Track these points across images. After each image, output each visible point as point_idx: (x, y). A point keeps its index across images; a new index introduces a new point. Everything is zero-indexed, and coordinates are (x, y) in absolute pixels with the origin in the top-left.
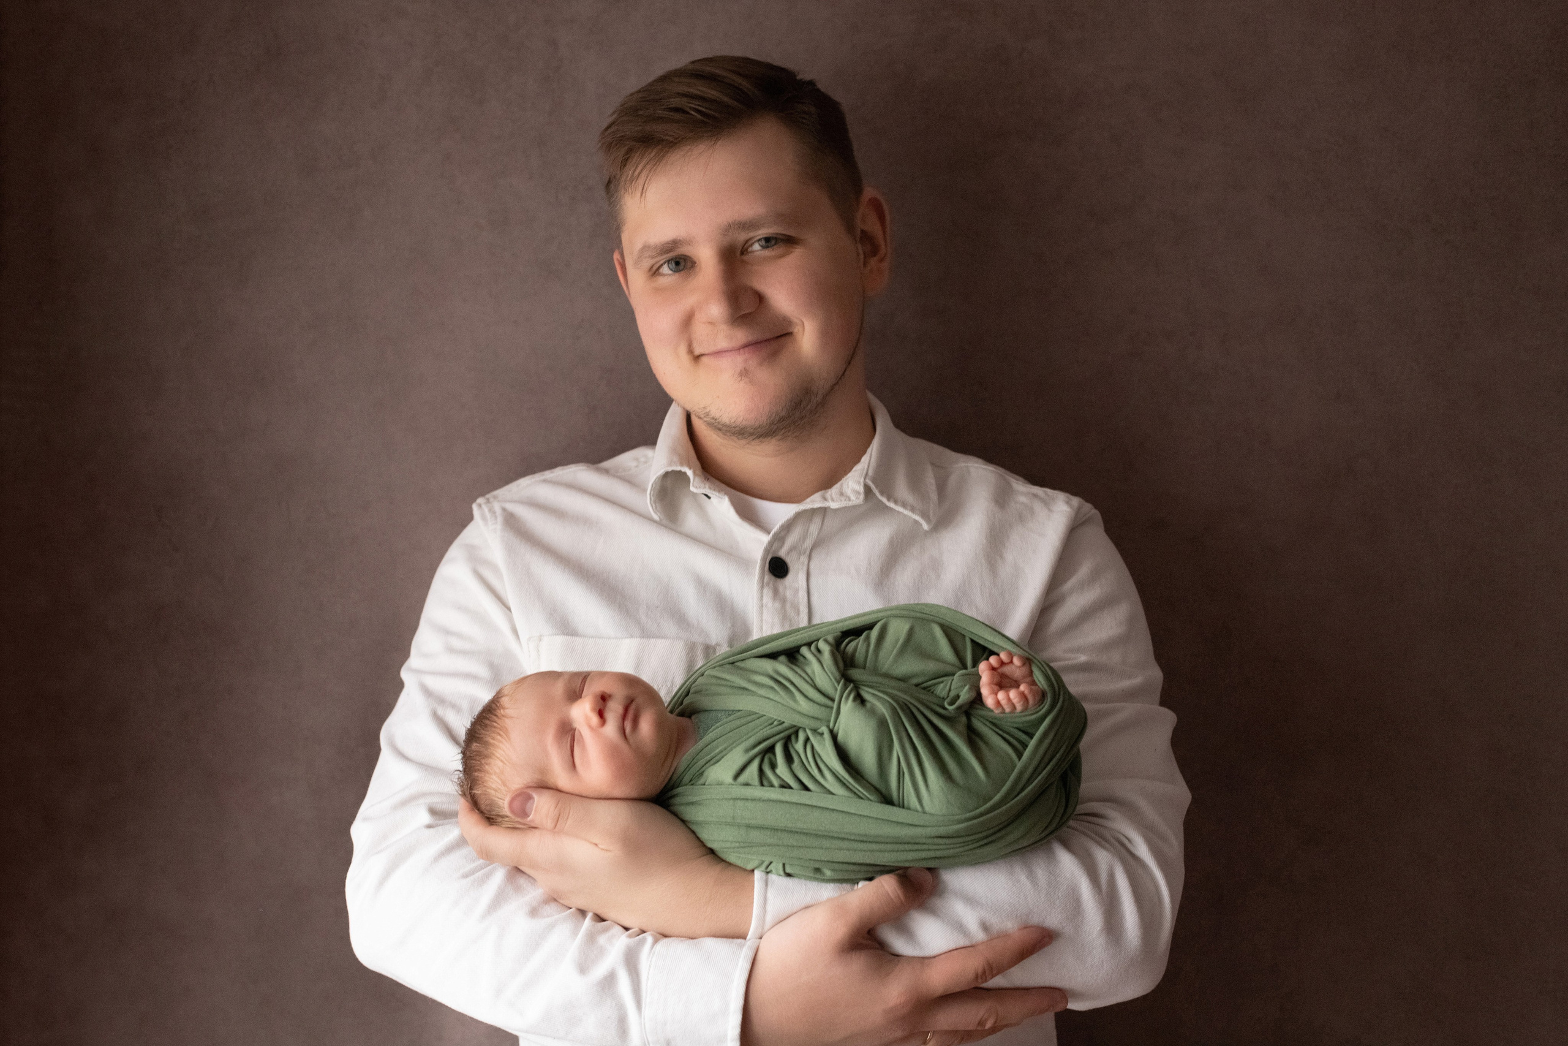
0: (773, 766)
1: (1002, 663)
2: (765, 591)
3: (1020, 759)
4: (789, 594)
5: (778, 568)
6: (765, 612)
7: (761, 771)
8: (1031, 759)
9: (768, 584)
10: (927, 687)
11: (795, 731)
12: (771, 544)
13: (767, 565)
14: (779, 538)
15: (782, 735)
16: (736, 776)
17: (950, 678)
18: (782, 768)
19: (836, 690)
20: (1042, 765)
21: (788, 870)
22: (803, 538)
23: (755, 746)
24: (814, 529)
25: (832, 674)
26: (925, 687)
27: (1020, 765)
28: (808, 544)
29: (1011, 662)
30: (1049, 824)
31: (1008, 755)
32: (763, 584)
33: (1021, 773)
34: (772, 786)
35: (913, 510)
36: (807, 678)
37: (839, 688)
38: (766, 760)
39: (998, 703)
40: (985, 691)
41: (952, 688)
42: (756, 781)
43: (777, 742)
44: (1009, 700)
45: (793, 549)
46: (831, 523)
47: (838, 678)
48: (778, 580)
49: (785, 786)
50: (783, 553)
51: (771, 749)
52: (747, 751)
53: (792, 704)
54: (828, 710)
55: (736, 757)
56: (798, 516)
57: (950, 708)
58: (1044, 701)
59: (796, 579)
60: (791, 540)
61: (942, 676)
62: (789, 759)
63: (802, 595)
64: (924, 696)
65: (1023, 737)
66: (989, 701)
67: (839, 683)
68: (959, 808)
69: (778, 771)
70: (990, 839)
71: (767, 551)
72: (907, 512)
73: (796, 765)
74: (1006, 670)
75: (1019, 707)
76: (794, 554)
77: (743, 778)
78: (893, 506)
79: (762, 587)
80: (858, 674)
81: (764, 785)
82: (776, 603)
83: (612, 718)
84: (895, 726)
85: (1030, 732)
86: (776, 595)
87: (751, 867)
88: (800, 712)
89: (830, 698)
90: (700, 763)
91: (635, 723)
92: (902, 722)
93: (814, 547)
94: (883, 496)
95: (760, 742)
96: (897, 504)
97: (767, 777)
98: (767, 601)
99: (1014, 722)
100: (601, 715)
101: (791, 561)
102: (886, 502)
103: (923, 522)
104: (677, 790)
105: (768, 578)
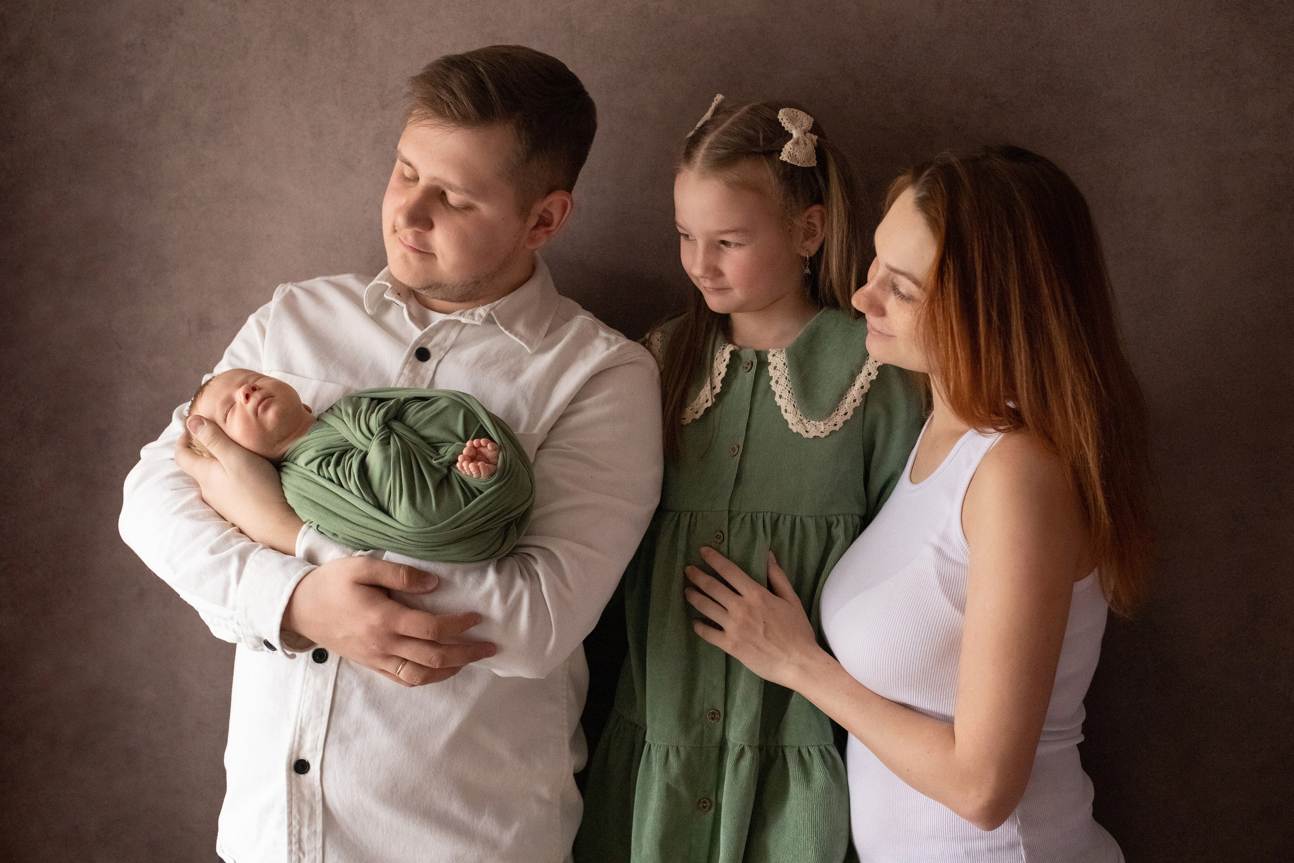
0: (328, 465)
1: (481, 446)
2: (407, 365)
3: (466, 505)
4: (422, 371)
5: (422, 354)
6: (402, 377)
7: (320, 466)
8: (471, 509)
9: (411, 362)
10: (437, 447)
11: (353, 447)
12: (421, 338)
13: (415, 351)
14: (428, 336)
15: (340, 448)
16: (307, 464)
17: (450, 444)
18: (331, 468)
20: (480, 515)
21: (319, 529)
22: (445, 339)
23: (323, 450)
24: (453, 335)
25: (378, 419)
26: (434, 446)
27: (464, 509)
28: (448, 343)
29: (486, 446)
30: (483, 552)
31: (459, 500)
32: (408, 361)
33: (462, 515)
34: (324, 477)
35: (521, 338)
37: (378, 429)
38: (326, 460)
39: (462, 467)
40: (460, 458)
41: (448, 451)
42: (316, 471)
44: (468, 468)
45: (436, 345)
46: (466, 333)
47: (380, 423)
48: (420, 362)
49: (331, 480)
50: (429, 346)
51: (332, 455)
52: (317, 451)
53: (352, 430)
54: (368, 441)
55: (311, 453)
56: (444, 323)
57: (434, 462)
58: (492, 476)
59: (431, 364)
60: (437, 339)
61: (446, 443)
62: (337, 464)
63: (430, 374)
64: (428, 451)
65: (476, 492)
66: (458, 465)
67: (379, 426)
68: (413, 523)
69: (329, 468)
70: (434, 549)
71: (417, 342)
72: (516, 339)
73: (339, 470)
74: (483, 450)
75: (475, 476)
76: (437, 349)
77: (309, 466)
78: (507, 333)
79: (406, 363)
80: (396, 425)
81: (319, 475)
82: (411, 375)
83: (253, 401)
84: (394, 463)
85: (481, 493)
86: (413, 370)
87: (304, 521)
88: (356, 437)
89: (372, 434)
90: (300, 451)
91: (266, 409)
92: (400, 462)
93: (453, 346)
94: (502, 325)
95: (327, 449)
96: (511, 332)
97: (323, 471)
98: (406, 371)
99: (473, 483)
100: (247, 397)
101: (433, 352)
102: (503, 329)
103: (526, 347)
104: (286, 463)
105: (413, 358)
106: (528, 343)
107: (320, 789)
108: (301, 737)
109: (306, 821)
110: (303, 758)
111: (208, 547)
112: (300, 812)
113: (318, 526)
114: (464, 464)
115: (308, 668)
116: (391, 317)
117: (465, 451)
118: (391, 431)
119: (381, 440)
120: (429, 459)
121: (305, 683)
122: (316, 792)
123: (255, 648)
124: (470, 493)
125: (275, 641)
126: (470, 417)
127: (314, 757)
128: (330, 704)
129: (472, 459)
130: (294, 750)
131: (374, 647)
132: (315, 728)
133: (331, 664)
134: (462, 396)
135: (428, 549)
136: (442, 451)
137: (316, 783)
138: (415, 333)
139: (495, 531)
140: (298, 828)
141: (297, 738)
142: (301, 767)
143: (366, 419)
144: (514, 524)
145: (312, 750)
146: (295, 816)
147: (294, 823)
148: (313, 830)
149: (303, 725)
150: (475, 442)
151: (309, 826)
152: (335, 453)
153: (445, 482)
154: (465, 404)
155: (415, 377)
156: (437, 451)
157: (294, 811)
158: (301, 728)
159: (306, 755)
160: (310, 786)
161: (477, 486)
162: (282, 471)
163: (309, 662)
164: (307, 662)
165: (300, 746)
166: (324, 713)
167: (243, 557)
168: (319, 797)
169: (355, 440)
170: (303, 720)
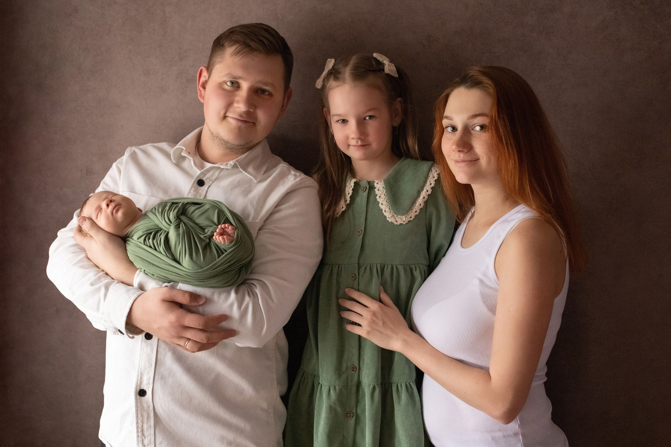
0: (149, 239)
1: (226, 228)
2: (193, 188)
3: (218, 258)
4: (200, 191)
5: (201, 183)
7: (145, 240)
8: (221, 260)
9: (195, 187)
10: (204, 228)
11: (161, 229)
12: (200, 175)
13: (197, 181)
14: (204, 174)
15: (156, 230)
16: (138, 239)
17: (211, 227)
18: (151, 241)
19: (173, 220)
20: (225, 263)
21: (145, 272)
22: (212, 175)
23: (146, 231)
24: (217, 174)
25: (174, 215)
26: (202, 228)
27: (217, 260)
28: (214, 178)
29: (228, 228)
30: (228, 282)
31: (215, 256)
32: (193, 186)
33: (216, 263)
34: (147, 245)
35: (251, 175)
36: (168, 215)
37: (174, 220)
38: (148, 236)
39: (216, 238)
40: (215, 234)
41: (209, 230)
42: (143, 242)
43: (154, 231)
44: (219, 239)
45: (207, 178)
46: (223, 173)
48: (199, 187)
49: (150, 247)
50: (204, 179)
51: (151, 233)
52: (143, 232)
53: (161, 221)
54: (169, 226)
55: (140, 233)
56: (212, 168)
57: (202, 236)
58: (231, 243)
59: (205, 188)
60: (208, 175)
61: (208, 226)
62: (154, 238)
63: (204, 193)
64: (199, 231)
65: (224, 251)
66: (214, 237)
67: (174, 218)
68: (192, 268)
69: (149, 241)
70: (203, 281)
71: (198, 177)
72: (249, 175)
73: (155, 241)
74: (227, 230)
75: (222, 243)
76: (208, 180)
77: (140, 240)
78: (244, 172)
79: (192, 187)
80: (183, 218)
81: (145, 244)
82: (195, 193)
83: (111, 207)
84: (182, 237)
85: (226, 251)
86: (196, 190)
87: (138, 268)
88: (163, 224)
89: (171, 223)
90: (135, 231)
91: (117, 211)
92: (185, 237)
93: (216, 179)
94: (241, 168)
95: (148, 230)
96: (246, 172)
97: (146, 242)
98: (192, 191)
99: (222, 247)
100: (108, 205)
101: (206, 182)
102: (242, 170)
103: (254, 179)
104: (128, 239)
105: (196, 185)
106: (254, 177)
107: (152, 404)
108: (141, 378)
109: (145, 420)
110: (143, 389)
111: (89, 282)
112: (142, 416)
113: (145, 270)
114: (217, 237)
115: (143, 342)
116: (185, 164)
117: (217, 231)
118: (181, 220)
119: (175, 226)
120: (199, 234)
121: (142, 350)
122: (150, 406)
123: (114, 333)
124: (220, 251)
125: (123, 330)
126: (221, 213)
127: (148, 387)
128: (155, 360)
129: (221, 234)
130: (138, 385)
131: (173, 333)
132: (148, 373)
133: (154, 340)
134: (217, 202)
135: (201, 281)
136: (206, 231)
137: (150, 401)
138: (197, 172)
139: (235, 271)
140: (141, 424)
141: (139, 378)
142: (142, 393)
143: (167, 214)
144: (244, 268)
145: (147, 384)
146: (140, 419)
147: (139, 421)
148: (149, 425)
149: (142, 372)
150: (223, 226)
151: (147, 423)
152: (152, 232)
153: (208, 246)
154: (219, 207)
155: (196, 194)
156: (204, 231)
157: (139, 416)
158: (141, 373)
159: (144, 387)
160: (147, 402)
161: (224, 248)
162: (126, 243)
163: (143, 339)
164: (142, 340)
165: (141, 383)
166: (152, 365)
167: (107, 288)
168: (151, 408)
169: (162, 225)
170: (142, 369)
